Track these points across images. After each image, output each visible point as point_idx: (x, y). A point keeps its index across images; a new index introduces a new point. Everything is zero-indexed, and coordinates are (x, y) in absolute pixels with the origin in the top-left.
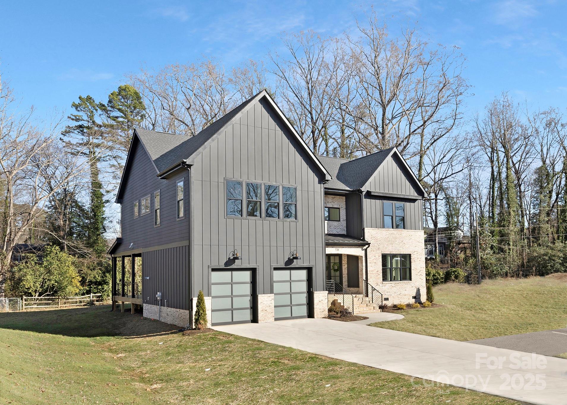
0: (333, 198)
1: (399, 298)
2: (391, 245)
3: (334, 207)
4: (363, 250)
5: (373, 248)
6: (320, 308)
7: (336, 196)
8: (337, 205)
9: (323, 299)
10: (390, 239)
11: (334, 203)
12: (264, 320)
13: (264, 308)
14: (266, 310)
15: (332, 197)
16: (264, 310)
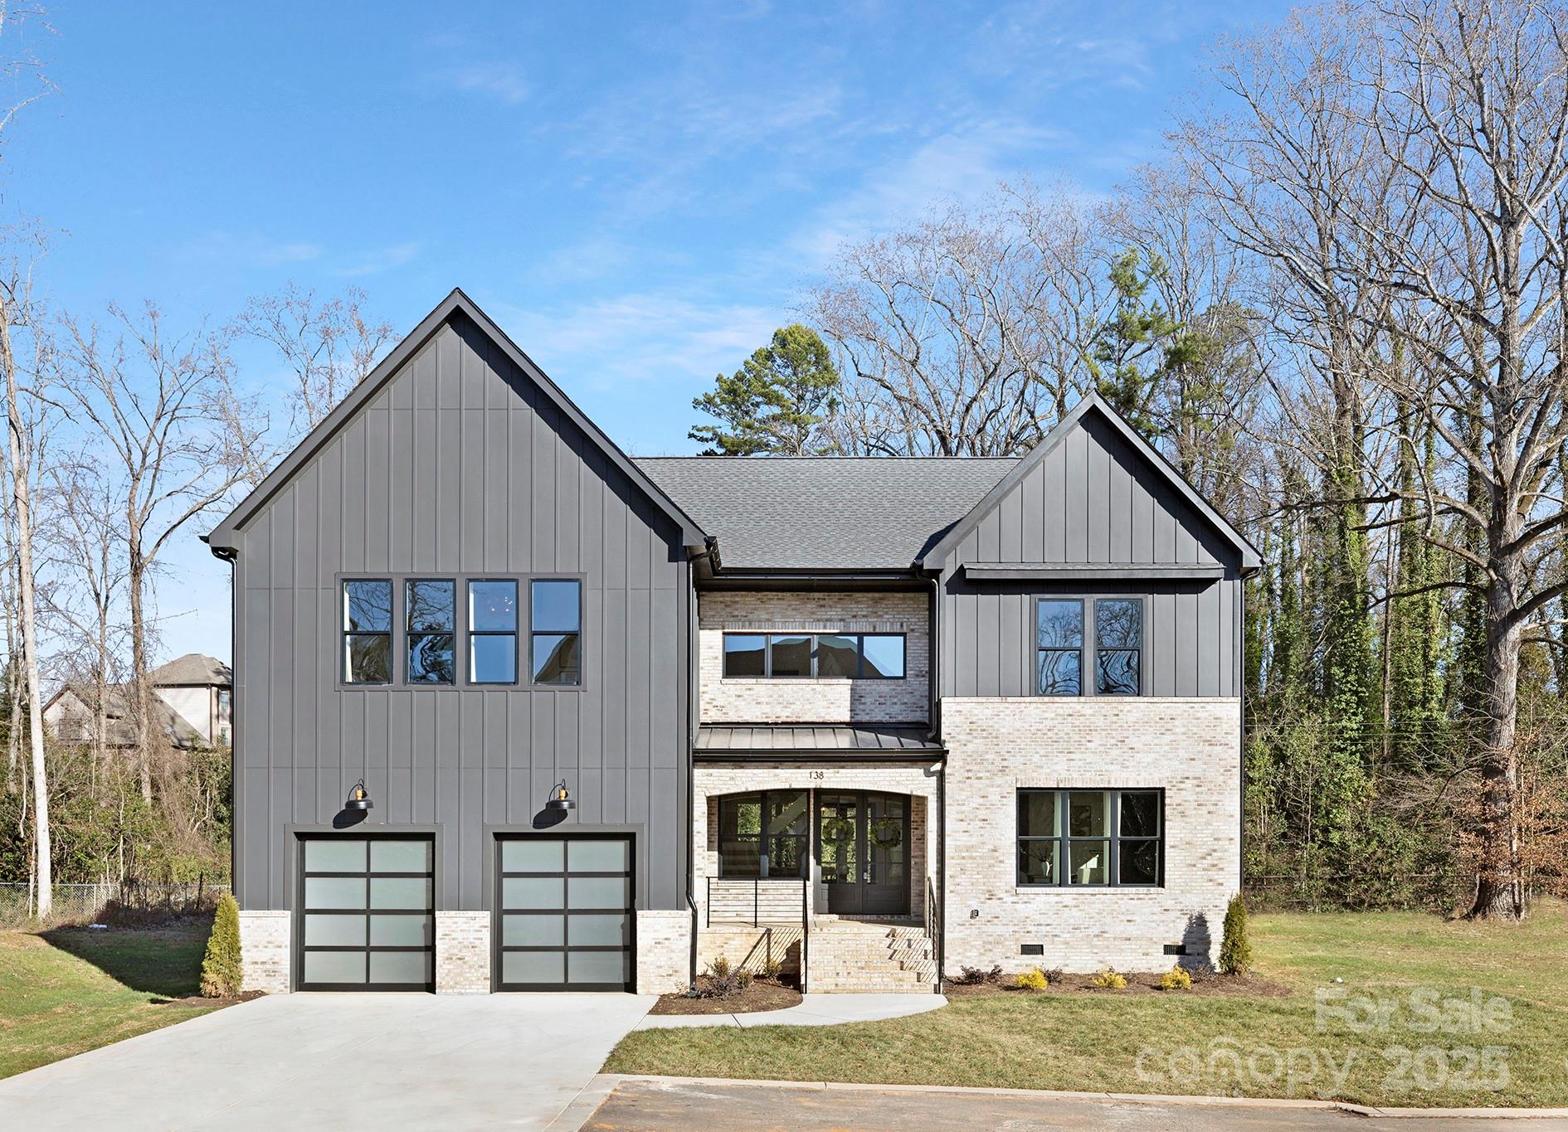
0: (876, 601)
1: (1093, 946)
2: (1063, 758)
3: (877, 631)
4: (928, 774)
5: (975, 768)
6: (658, 964)
7: (889, 595)
8: (892, 624)
9: (673, 935)
10: (1061, 734)
11: (881, 616)
12: (452, 987)
13: (456, 951)
14: (460, 959)
15: (873, 599)
16: (454, 958)
